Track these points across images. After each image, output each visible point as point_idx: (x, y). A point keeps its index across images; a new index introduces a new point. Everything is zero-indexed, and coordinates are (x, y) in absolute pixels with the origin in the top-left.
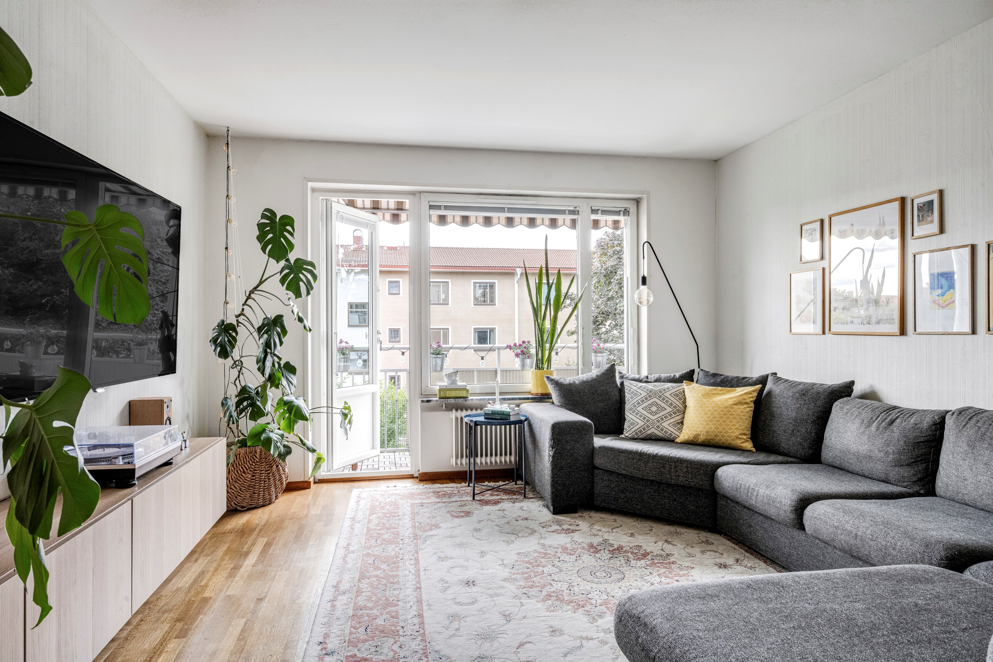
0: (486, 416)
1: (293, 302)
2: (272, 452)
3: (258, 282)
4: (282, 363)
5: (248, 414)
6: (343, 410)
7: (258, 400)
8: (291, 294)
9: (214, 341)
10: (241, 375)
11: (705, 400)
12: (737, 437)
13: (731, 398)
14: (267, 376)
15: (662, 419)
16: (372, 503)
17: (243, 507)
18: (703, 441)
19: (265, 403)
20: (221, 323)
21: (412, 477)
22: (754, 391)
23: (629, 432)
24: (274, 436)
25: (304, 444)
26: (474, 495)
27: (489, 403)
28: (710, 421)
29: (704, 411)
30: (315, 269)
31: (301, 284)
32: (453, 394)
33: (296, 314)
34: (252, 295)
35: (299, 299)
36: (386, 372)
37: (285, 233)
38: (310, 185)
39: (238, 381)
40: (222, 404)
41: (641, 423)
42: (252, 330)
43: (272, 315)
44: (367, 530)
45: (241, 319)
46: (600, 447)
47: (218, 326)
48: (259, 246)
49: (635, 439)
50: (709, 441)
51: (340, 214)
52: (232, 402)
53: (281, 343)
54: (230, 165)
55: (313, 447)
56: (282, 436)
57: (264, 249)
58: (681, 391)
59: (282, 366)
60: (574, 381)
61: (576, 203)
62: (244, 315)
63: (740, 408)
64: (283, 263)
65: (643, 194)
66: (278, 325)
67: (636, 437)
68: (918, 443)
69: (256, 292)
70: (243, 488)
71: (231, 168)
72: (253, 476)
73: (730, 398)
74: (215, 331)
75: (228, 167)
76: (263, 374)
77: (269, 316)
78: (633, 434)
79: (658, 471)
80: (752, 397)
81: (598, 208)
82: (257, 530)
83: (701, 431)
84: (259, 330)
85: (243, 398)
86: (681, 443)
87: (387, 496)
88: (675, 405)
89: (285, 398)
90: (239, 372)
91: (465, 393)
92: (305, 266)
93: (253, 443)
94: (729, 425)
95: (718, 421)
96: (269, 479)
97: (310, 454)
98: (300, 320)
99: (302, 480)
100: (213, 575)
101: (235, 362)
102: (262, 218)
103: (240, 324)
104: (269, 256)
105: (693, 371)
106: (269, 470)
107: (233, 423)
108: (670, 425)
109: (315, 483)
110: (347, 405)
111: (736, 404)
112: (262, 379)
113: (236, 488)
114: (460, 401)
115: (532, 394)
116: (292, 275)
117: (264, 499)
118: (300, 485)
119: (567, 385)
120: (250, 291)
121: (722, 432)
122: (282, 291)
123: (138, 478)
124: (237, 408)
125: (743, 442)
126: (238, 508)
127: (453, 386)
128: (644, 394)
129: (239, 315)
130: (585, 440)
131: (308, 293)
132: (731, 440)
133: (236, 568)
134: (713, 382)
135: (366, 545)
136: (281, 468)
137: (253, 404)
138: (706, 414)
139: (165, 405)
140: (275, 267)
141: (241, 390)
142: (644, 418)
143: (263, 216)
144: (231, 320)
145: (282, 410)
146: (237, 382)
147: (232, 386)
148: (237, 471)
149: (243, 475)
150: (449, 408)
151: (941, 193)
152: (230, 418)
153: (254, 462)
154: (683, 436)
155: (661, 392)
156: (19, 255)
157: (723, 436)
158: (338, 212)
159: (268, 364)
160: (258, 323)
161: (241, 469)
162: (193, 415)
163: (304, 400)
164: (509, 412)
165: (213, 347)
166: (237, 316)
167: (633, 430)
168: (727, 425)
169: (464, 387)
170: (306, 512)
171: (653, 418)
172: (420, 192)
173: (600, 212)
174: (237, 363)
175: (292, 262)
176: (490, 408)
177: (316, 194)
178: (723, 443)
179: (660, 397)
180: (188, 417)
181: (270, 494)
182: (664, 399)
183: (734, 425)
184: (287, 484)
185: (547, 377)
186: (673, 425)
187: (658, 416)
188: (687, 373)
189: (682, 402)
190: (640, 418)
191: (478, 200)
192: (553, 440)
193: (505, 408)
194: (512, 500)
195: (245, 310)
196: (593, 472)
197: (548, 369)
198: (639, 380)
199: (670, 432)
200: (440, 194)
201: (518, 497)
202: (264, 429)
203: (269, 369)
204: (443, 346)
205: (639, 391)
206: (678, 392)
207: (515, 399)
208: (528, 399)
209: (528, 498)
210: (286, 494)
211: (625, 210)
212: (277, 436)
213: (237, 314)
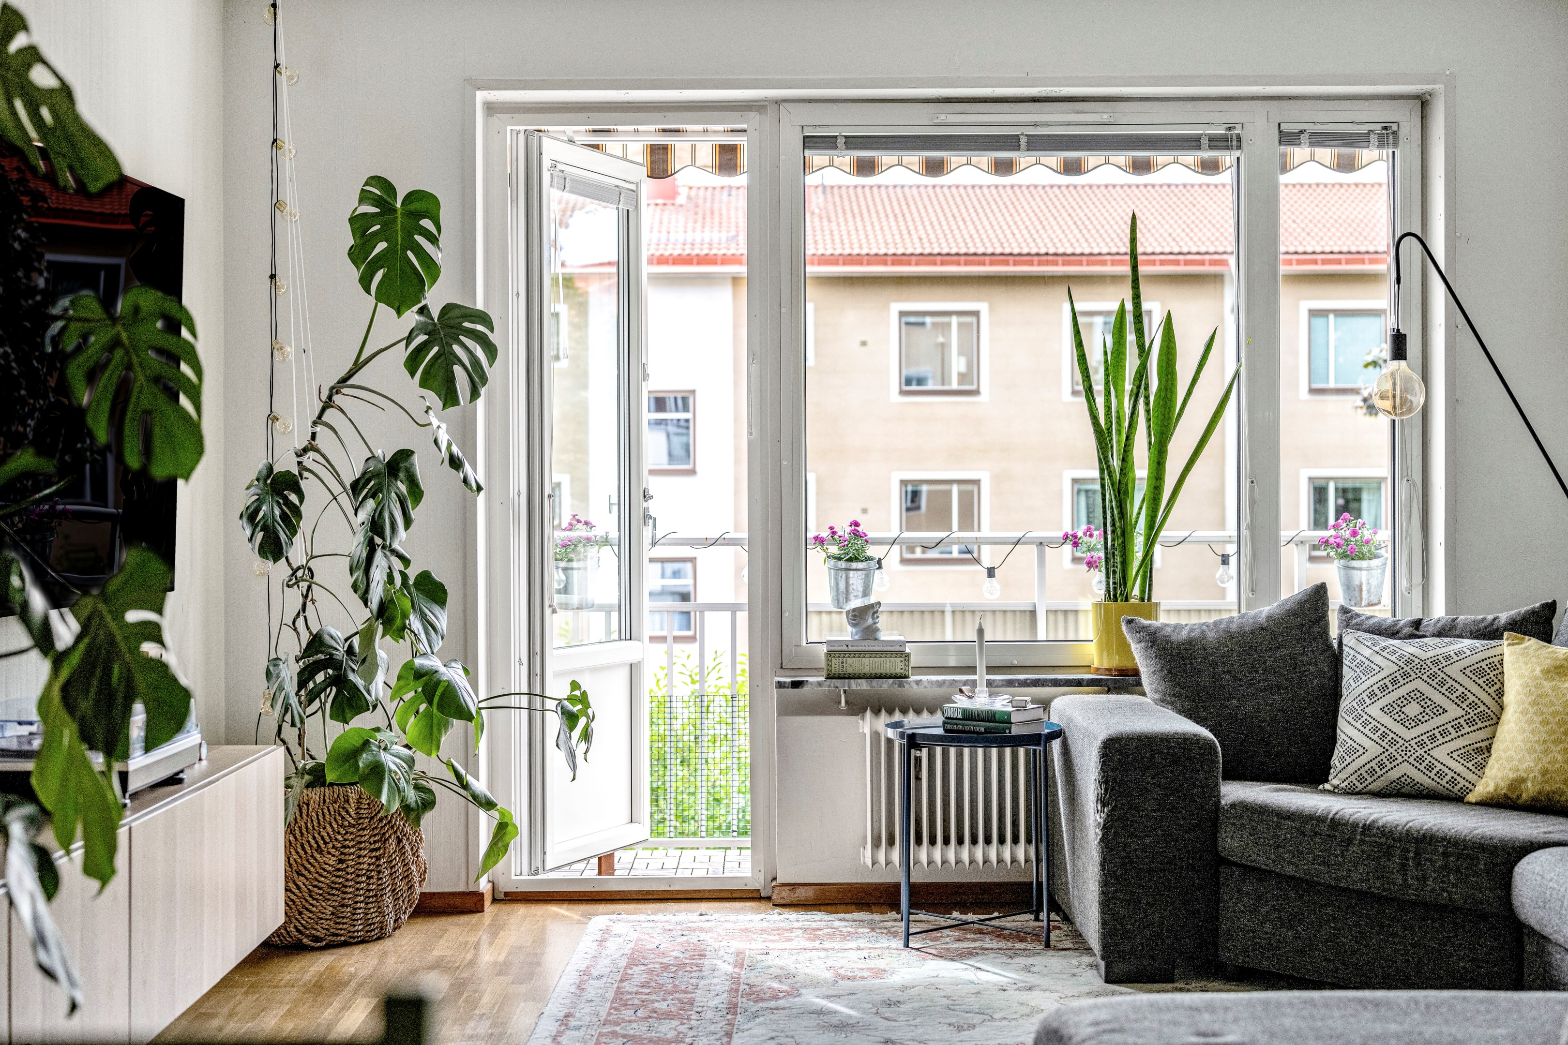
0: (950, 726)
1: (436, 416)
2: (384, 799)
3: (349, 365)
4: (413, 573)
5: (328, 705)
6: (566, 703)
7: (353, 670)
8: (432, 398)
9: (251, 516)
10: (309, 604)
11: (1547, 685)
14: (374, 605)
15: (1433, 738)
16: (636, 945)
17: (317, 939)
18: (1534, 799)
19: (369, 678)
20: (265, 472)
21: (754, 896)
23: (1342, 776)
24: (388, 760)
25: (465, 786)
26: (908, 934)
27: (961, 691)
28: (1554, 741)
29: (1543, 713)
30: (492, 330)
31: (458, 370)
32: (867, 665)
33: (444, 447)
34: (337, 398)
35: (451, 410)
38: (481, 96)
39: (301, 620)
40: (268, 674)
41: (1374, 750)
42: (337, 489)
43: (385, 451)
44: (616, 994)
45: (308, 460)
46: (1233, 806)
47: (258, 480)
48: (354, 273)
49: (1359, 793)
50: (1548, 797)
52: (290, 672)
53: (408, 522)
54: (282, 60)
55: (489, 794)
56: (411, 761)
57: (365, 282)
58: (1496, 660)
59: (411, 582)
60: (1202, 633)
61: (1233, 114)
62: (317, 451)
64: (411, 318)
65: (1434, 82)
66: (402, 475)
67: (1360, 787)
69: (344, 391)
70: (316, 890)
71: (282, 67)
72: (341, 861)
74: (253, 490)
75: (277, 66)
76: (365, 599)
77: (379, 453)
78: (1353, 778)
79: (1373, 864)
81: (1305, 127)
82: (353, 984)
83: (1529, 770)
84: (356, 487)
85: (315, 662)
86: (1479, 802)
87: (680, 933)
88: (1472, 698)
89: (418, 662)
90: (305, 597)
91: (901, 665)
92: (466, 324)
93: (340, 777)
96: (379, 872)
97: (483, 815)
98: (455, 463)
99: (461, 889)
101: (295, 572)
102: (361, 201)
103: (306, 474)
104: (379, 299)
105: (1550, 608)
106: (379, 849)
107: (293, 725)
108: (1455, 755)
109: (495, 900)
110: (577, 693)
112: (362, 614)
113: (299, 888)
114: (886, 687)
115: (1096, 672)
116: (436, 349)
117: (367, 923)
118: (458, 902)
119: (1179, 643)
120: (332, 388)
122: (409, 389)
124: (302, 684)
126: (305, 940)
127: (868, 645)
128: (1390, 668)
129: (305, 450)
131: (475, 394)
135: (611, 1018)
136: (408, 848)
137: (340, 681)
138: (1545, 723)
141: (310, 644)
142: (1384, 736)
143: (365, 197)
144: (286, 463)
145: (412, 693)
146: (300, 622)
147: (288, 632)
148: (302, 845)
149: (318, 856)
150: (855, 706)
152: (286, 711)
153: (342, 826)
154: (1484, 787)
155: (1436, 663)
158: (559, 165)
159: (378, 575)
160: (351, 471)
161: (312, 842)
163: (466, 670)
164: (1009, 714)
165: (248, 532)
166: (300, 453)
167: (1351, 769)
169: (897, 648)
170: (469, 956)
171: (1408, 734)
172: (778, 102)
173: (1304, 138)
174: (300, 574)
175: (435, 314)
176: (962, 703)
177: (498, 118)
179: (1433, 676)
181: (381, 913)
182: (1442, 683)
184: (422, 894)
185: (1130, 622)
186: (1461, 756)
187: (1422, 728)
188: (1533, 612)
189: (1491, 691)
190: (1375, 737)
191: (943, 117)
192: (1106, 782)
193: (1001, 704)
194: (1010, 953)
195: (318, 436)
196: (1217, 874)
197: (1142, 599)
198: (1392, 632)
199: (1451, 774)
200: (834, 106)
201: (1029, 946)
202: (366, 743)
203: (380, 588)
204: (870, 535)
205: (1378, 659)
206: (1483, 664)
207: (1036, 683)
208: (1079, 683)
209: (1056, 949)
210: (420, 920)
211: (1386, 128)
212: (398, 761)
213: (300, 446)
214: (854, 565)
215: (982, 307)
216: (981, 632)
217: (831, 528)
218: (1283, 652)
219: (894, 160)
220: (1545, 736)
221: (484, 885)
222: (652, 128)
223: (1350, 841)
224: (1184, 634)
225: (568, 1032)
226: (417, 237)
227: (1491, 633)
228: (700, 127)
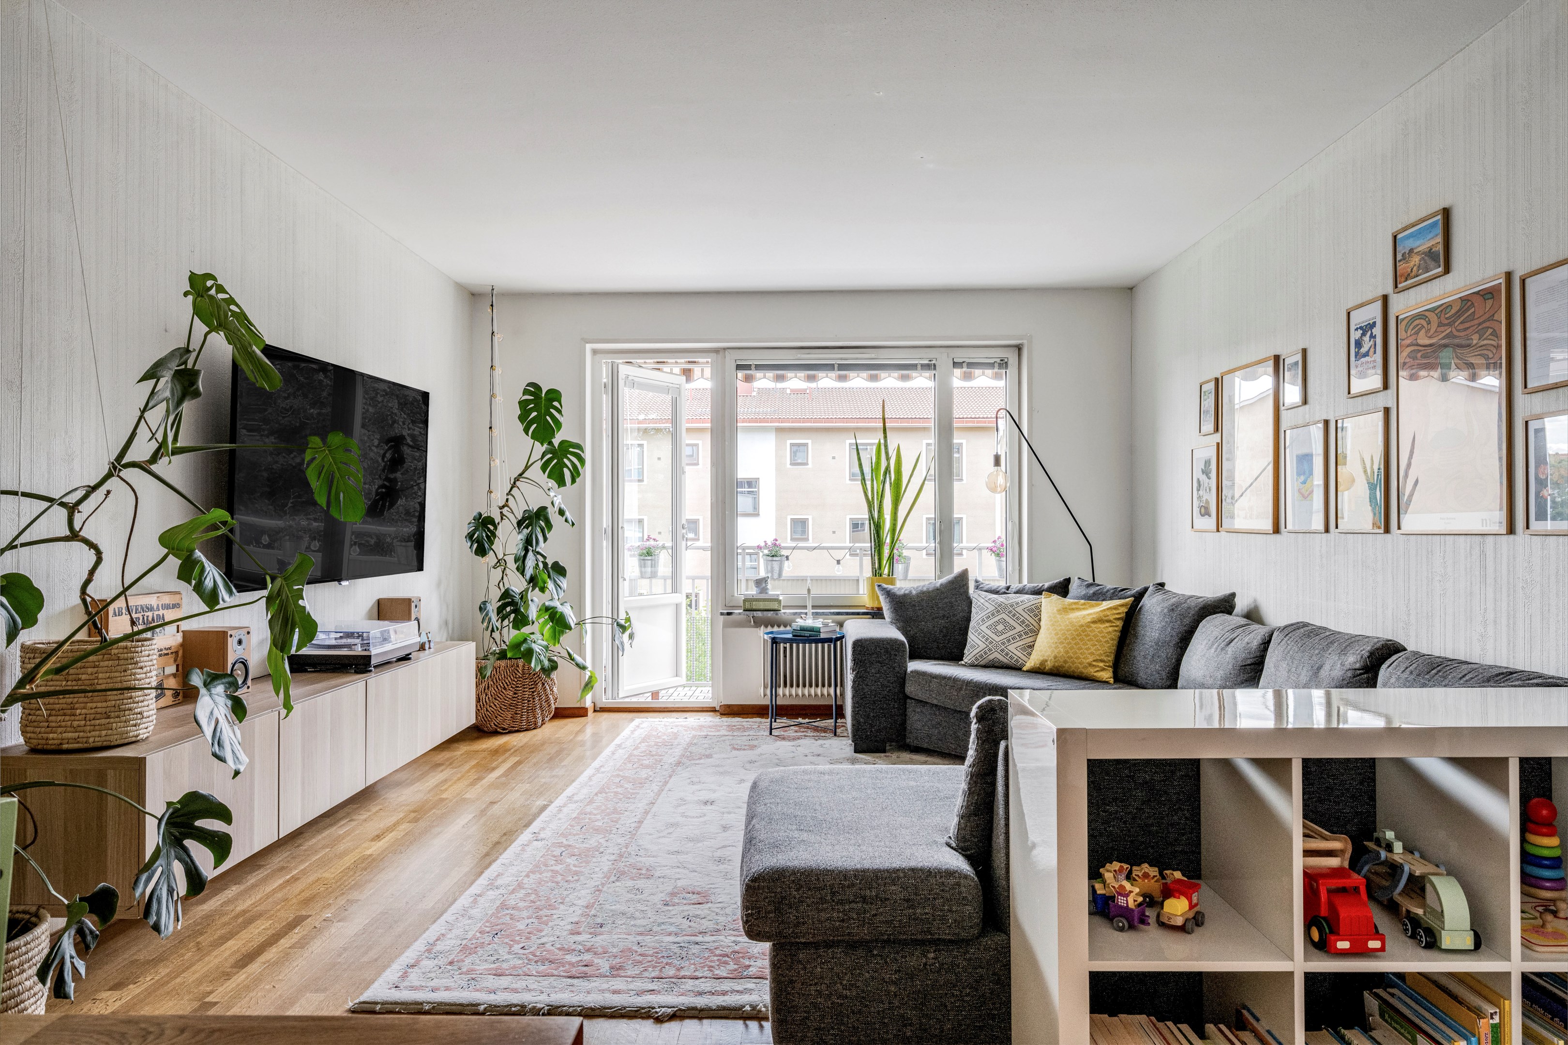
0: (794, 634)
1: (555, 491)
2: (533, 665)
3: (523, 468)
4: (548, 563)
5: (511, 621)
6: (621, 621)
7: (521, 605)
8: (552, 483)
9: (470, 537)
10: (505, 576)
11: (1058, 616)
12: (1090, 665)
13: (1091, 614)
14: (528, 576)
15: (1009, 641)
16: (648, 733)
17: (504, 729)
19: (530, 610)
20: (479, 517)
21: (713, 710)
22: (1122, 605)
23: (969, 658)
24: (536, 648)
25: (572, 659)
26: (771, 729)
27: (800, 617)
28: (1060, 643)
29: (1057, 630)
30: (582, 452)
31: (566, 470)
32: (762, 605)
33: (558, 505)
34: (517, 483)
35: (561, 488)
36: (693, 580)
37: (552, 410)
38: (589, 347)
39: (501, 583)
40: (481, 608)
41: (982, 646)
42: (513, 523)
43: (534, 507)
44: (628, 756)
45: (503, 511)
46: (912, 672)
47: (474, 520)
48: (520, 427)
49: (976, 666)
50: (1057, 668)
51: (630, 378)
52: (492, 608)
53: (545, 539)
54: (495, 330)
55: (584, 663)
56: (547, 648)
57: (526, 430)
58: (1039, 605)
59: (548, 567)
61: (932, 353)
62: (507, 507)
63: (1100, 628)
64: (546, 447)
65: (1022, 339)
66: (541, 518)
67: (976, 663)
68: (1245, 665)
69: (521, 479)
71: (495, 333)
72: (515, 694)
73: (1088, 615)
74: (471, 525)
75: (493, 333)
76: (523, 573)
77: (531, 508)
78: (976, 659)
80: (1117, 614)
81: (964, 360)
82: (512, 750)
83: (1049, 656)
84: (520, 523)
85: (506, 602)
86: (1028, 671)
88: (1027, 622)
89: (550, 604)
90: (503, 573)
91: (777, 605)
92: (571, 450)
93: (513, 655)
94: (1082, 649)
95: (1069, 643)
96: (534, 699)
97: (580, 672)
98: (561, 513)
99: (575, 705)
100: (455, 783)
102: (524, 394)
103: (504, 517)
104: (532, 438)
105: (1068, 581)
106: (533, 688)
107: (493, 631)
108: (1018, 649)
109: (595, 711)
110: (627, 617)
111: (1094, 622)
112: (523, 582)
114: (769, 615)
115: (867, 608)
116: (556, 461)
117: (528, 722)
118: (575, 712)
119: (900, 596)
120: (515, 479)
121: (1072, 658)
122: (543, 478)
123: (374, 667)
124: (498, 614)
125: (1098, 671)
127: (763, 596)
128: (991, 608)
129: (503, 507)
130: (895, 662)
131: (573, 481)
132: (1083, 668)
133: (479, 779)
134: (1084, 595)
135: (620, 768)
136: (548, 687)
137: (516, 611)
138: (1057, 634)
139: (413, 605)
140: (540, 448)
141: (503, 594)
142: (987, 639)
143: (526, 392)
144: (492, 512)
145: (546, 618)
146: (501, 584)
148: (497, 686)
150: (758, 623)
151: (1304, 352)
152: (489, 625)
153: (516, 678)
154: (1028, 665)
155: (1012, 606)
156: (280, 418)
157: (1073, 663)
158: (627, 377)
159: (530, 563)
160: (520, 516)
161: (501, 685)
162: (453, 623)
163: (571, 608)
164: (819, 628)
165: (469, 544)
166: (502, 508)
167: (972, 655)
168: (1080, 649)
169: (776, 597)
170: (571, 738)
171: (998, 639)
172: (725, 349)
173: (965, 365)
174: (499, 562)
175: (557, 445)
176: (800, 622)
177: (598, 356)
178: (1073, 672)
179: (1010, 612)
180: (446, 623)
181: (535, 717)
182: (1014, 615)
183: (1088, 649)
184: (556, 708)
185: (879, 586)
186: (1021, 649)
187: (1004, 636)
188: (1060, 583)
189: (1036, 619)
190: (983, 640)
191: (799, 355)
192: (854, 660)
193: (818, 623)
194: (816, 738)
195: (509, 500)
196: (905, 703)
197: (889, 575)
198: (996, 592)
199: (1016, 657)
200: (750, 351)
201: (827, 735)
202: (525, 640)
203: (531, 569)
204: (783, 545)
205: (987, 604)
206: (1033, 607)
207: (838, 614)
208: (858, 614)
209: (839, 736)
210: (556, 720)
211: (1002, 360)
212: (540, 647)
213: (501, 505)
214: (775, 558)
215: (809, 442)
216: (809, 590)
217: (765, 542)
218: (946, 600)
219: (824, 375)
220: (1056, 641)
221: (588, 703)
222: (652, 361)
223: (961, 689)
224: (902, 592)
225: (598, 775)
226: (551, 410)
227: (1038, 592)
228: (673, 361)
